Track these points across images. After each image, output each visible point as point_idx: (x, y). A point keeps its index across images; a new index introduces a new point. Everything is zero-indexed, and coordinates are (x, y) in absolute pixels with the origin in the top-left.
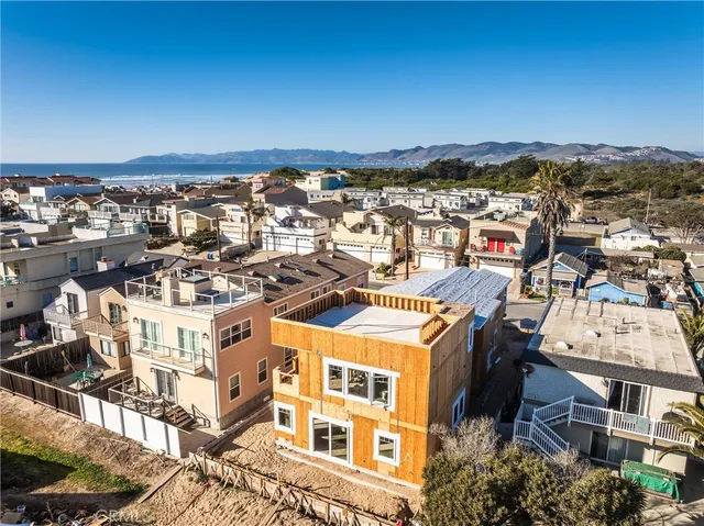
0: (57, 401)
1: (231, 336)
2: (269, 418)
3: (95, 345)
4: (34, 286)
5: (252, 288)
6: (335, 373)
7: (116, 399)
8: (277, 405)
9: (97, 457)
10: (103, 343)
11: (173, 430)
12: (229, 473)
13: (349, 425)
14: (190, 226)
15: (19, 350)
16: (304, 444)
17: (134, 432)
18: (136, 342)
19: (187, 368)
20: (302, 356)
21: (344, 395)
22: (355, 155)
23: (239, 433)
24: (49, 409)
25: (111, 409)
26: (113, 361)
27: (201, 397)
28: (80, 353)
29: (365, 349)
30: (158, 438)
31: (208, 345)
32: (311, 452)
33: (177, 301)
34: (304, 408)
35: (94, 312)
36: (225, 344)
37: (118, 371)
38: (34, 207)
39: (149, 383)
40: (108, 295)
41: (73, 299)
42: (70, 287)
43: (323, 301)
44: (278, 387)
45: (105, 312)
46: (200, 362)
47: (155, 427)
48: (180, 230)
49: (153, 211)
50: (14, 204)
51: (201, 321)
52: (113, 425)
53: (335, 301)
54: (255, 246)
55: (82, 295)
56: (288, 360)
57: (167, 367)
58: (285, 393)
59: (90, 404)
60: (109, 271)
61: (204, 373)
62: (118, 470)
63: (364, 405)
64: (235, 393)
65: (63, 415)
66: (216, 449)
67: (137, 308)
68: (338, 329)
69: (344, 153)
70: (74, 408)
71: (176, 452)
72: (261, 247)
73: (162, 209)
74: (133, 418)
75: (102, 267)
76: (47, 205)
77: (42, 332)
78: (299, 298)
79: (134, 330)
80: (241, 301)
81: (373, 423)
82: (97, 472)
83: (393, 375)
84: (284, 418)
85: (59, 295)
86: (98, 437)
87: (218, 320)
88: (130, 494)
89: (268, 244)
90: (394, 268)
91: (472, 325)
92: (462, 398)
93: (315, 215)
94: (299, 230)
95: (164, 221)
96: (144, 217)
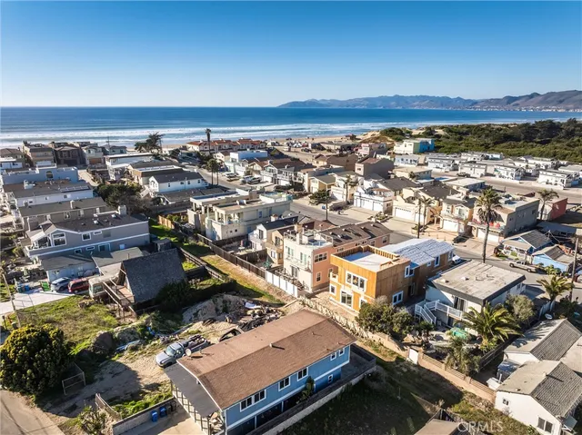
0: (257, 272)
1: (319, 258)
2: (328, 291)
3: (269, 253)
4: (245, 224)
5: (329, 240)
6: (349, 277)
7: (278, 275)
8: (331, 285)
9: (271, 292)
10: (272, 253)
11: (296, 288)
12: (312, 304)
13: (352, 295)
14: (315, 186)
15: (240, 250)
16: (338, 300)
17: (283, 287)
18: (286, 255)
19: (302, 267)
20: (339, 270)
21: (351, 284)
22: (469, 101)
23: (318, 293)
24: (254, 275)
25: (276, 277)
26: (275, 260)
27: (306, 279)
28: (263, 256)
29: (358, 270)
30: (290, 289)
31: (310, 260)
32: (340, 302)
33: (301, 243)
34: (339, 287)
35: (269, 239)
36: (316, 261)
37: (277, 265)
38: (232, 165)
39: (289, 271)
40: (276, 233)
41: (261, 232)
42: (261, 227)
43: (354, 250)
44: (331, 278)
45: (274, 240)
46: (307, 266)
47: (290, 285)
48: (309, 188)
49: (296, 175)
50: (222, 162)
51: (308, 251)
52: (276, 284)
53: (360, 250)
54: (349, 204)
55: (265, 231)
56: (336, 270)
57: (296, 266)
58: (334, 281)
59: (269, 275)
60: (276, 221)
61: (308, 270)
62: (278, 298)
63: (357, 289)
64: (319, 279)
65: (259, 278)
66: (310, 296)
67: (287, 242)
68: (353, 263)
69: (459, 98)
70: (263, 276)
71: (296, 295)
72: (353, 203)
73: (300, 174)
74: (283, 282)
75: (273, 219)
76: (238, 164)
77: (248, 244)
78: (347, 246)
79: (286, 251)
80: (324, 245)
81: (360, 295)
82: (271, 297)
83: (366, 280)
84: (333, 290)
85: (255, 229)
86: (271, 287)
87: (314, 252)
88: (282, 305)
89: (357, 203)
90: (426, 227)
91: (409, 267)
92: (400, 294)
93: (386, 188)
94: (375, 197)
95: (301, 182)
96: (291, 179)
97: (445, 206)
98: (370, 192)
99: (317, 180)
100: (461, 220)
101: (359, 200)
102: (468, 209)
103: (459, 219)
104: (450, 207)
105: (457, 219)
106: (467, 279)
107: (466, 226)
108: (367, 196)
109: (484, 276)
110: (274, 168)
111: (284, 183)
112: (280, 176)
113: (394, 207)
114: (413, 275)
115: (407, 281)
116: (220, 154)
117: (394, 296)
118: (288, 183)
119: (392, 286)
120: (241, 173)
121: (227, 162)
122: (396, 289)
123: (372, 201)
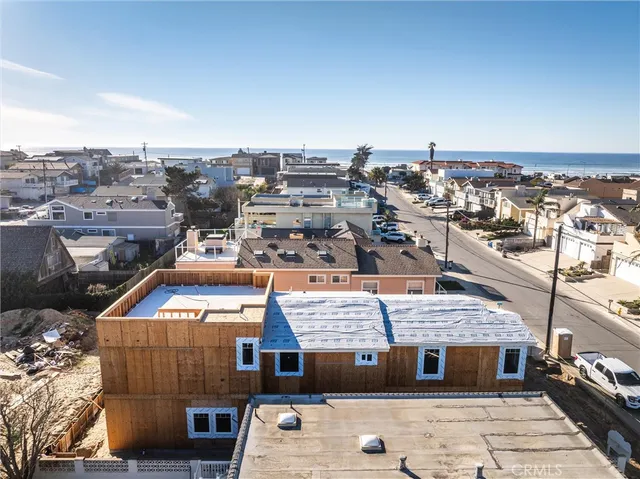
14: (507, 213)
38: (434, 185)
48: (501, 216)
72: (550, 244)
76: (442, 184)
92: (223, 415)
93: (615, 219)
94: (585, 234)
95: (492, 206)
96: (482, 201)
99: (510, 202)
108: (575, 232)
110: (472, 188)
111: (475, 208)
112: (472, 198)
113: (614, 256)
114: (300, 373)
115: (253, 385)
116: (429, 172)
117: (191, 412)
118: (479, 208)
119: (179, 381)
120: (440, 196)
121: (433, 181)
122: (198, 393)
123: (579, 241)
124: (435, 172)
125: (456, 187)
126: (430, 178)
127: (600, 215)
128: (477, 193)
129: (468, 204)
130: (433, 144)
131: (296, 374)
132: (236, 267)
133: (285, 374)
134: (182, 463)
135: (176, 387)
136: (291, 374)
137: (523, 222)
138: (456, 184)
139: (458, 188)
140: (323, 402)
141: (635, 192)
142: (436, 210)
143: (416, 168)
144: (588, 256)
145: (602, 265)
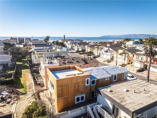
8: (48, 86)
9: (28, 87)
29: (52, 77)
48: (87, 51)
51: (44, 67)
53: (70, 68)
54: (99, 56)
62: (27, 90)
76: (70, 45)
82: (25, 89)
83: (54, 84)
88: (25, 94)
89: (102, 56)
90: (126, 65)
91: (89, 79)
92: (82, 96)
93: (112, 50)
94: (107, 53)
95: (85, 49)
96: (82, 48)
97: (135, 56)
98: (106, 51)
99: (89, 48)
100: (142, 62)
101: (102, 55)
102: (146, 57)
103: (141, 62)
104: (138, 56)
105: (140, 61)
106: (127, 91)
107: (144, 65)
108: (105, 53)
109: (142, 89)
110: (78, 45)
111: (80, 50)
112: (79, 48)
113: (114, 57)
114: (95, 84)
115: (88, 88)
116: (65, 42)
117: (76, 97)
118: (81, 50)
119: (74, 91)
120: (70, 48)
121: (67, 44)
122: (78, 93)
123: (106, 55)
124: (67, 42)
125: (74, 45)
126: (66, 44)
127: (109, 50)
128: (80, 46)
129: (78, 49)
130: (64, 36)
131: (94, 84)
132: (60, 66)
133: (92, 85)
134: (80, 108)
135: (73, 92)
136: (94, 85)
137: (93, 52)
138: (74, 44)
139: (75, 45)
140: (110, 87)
141: (109, 45)
142: (71, 51)
143: (61, 41)
144: (109, 58)
145: (112, 59)
